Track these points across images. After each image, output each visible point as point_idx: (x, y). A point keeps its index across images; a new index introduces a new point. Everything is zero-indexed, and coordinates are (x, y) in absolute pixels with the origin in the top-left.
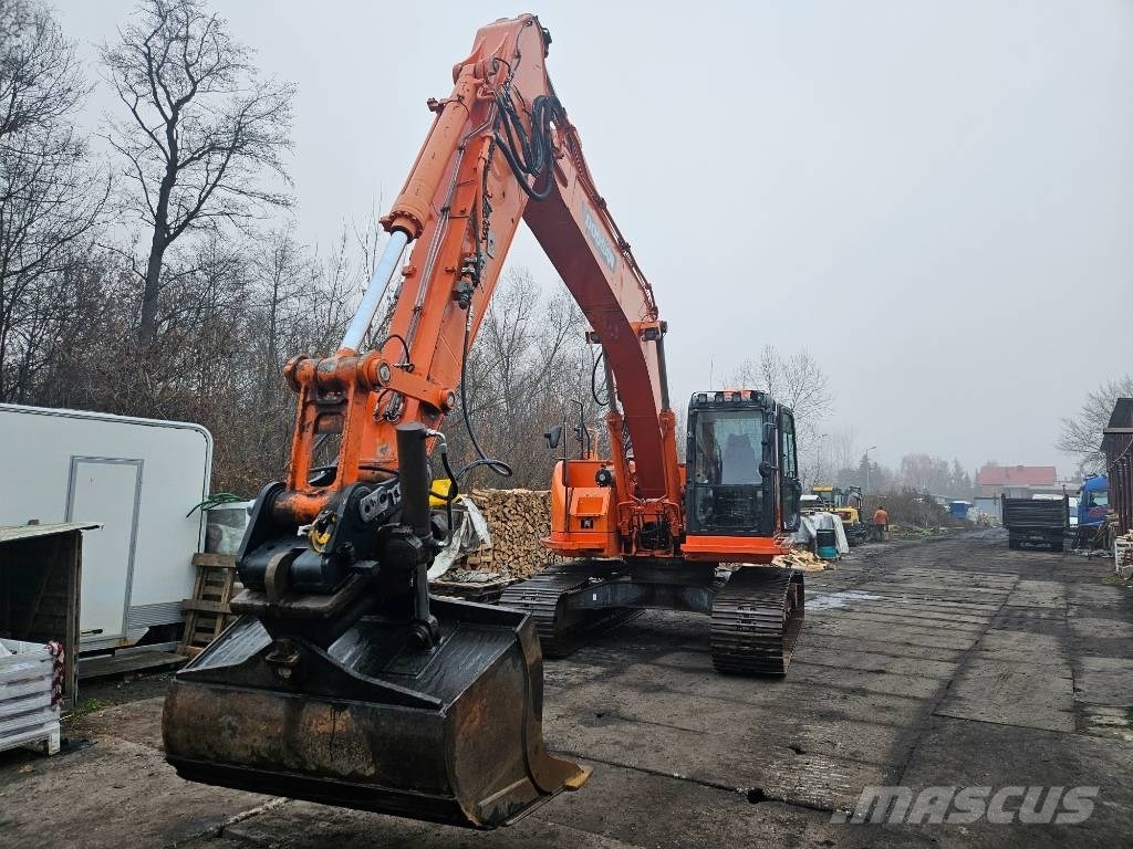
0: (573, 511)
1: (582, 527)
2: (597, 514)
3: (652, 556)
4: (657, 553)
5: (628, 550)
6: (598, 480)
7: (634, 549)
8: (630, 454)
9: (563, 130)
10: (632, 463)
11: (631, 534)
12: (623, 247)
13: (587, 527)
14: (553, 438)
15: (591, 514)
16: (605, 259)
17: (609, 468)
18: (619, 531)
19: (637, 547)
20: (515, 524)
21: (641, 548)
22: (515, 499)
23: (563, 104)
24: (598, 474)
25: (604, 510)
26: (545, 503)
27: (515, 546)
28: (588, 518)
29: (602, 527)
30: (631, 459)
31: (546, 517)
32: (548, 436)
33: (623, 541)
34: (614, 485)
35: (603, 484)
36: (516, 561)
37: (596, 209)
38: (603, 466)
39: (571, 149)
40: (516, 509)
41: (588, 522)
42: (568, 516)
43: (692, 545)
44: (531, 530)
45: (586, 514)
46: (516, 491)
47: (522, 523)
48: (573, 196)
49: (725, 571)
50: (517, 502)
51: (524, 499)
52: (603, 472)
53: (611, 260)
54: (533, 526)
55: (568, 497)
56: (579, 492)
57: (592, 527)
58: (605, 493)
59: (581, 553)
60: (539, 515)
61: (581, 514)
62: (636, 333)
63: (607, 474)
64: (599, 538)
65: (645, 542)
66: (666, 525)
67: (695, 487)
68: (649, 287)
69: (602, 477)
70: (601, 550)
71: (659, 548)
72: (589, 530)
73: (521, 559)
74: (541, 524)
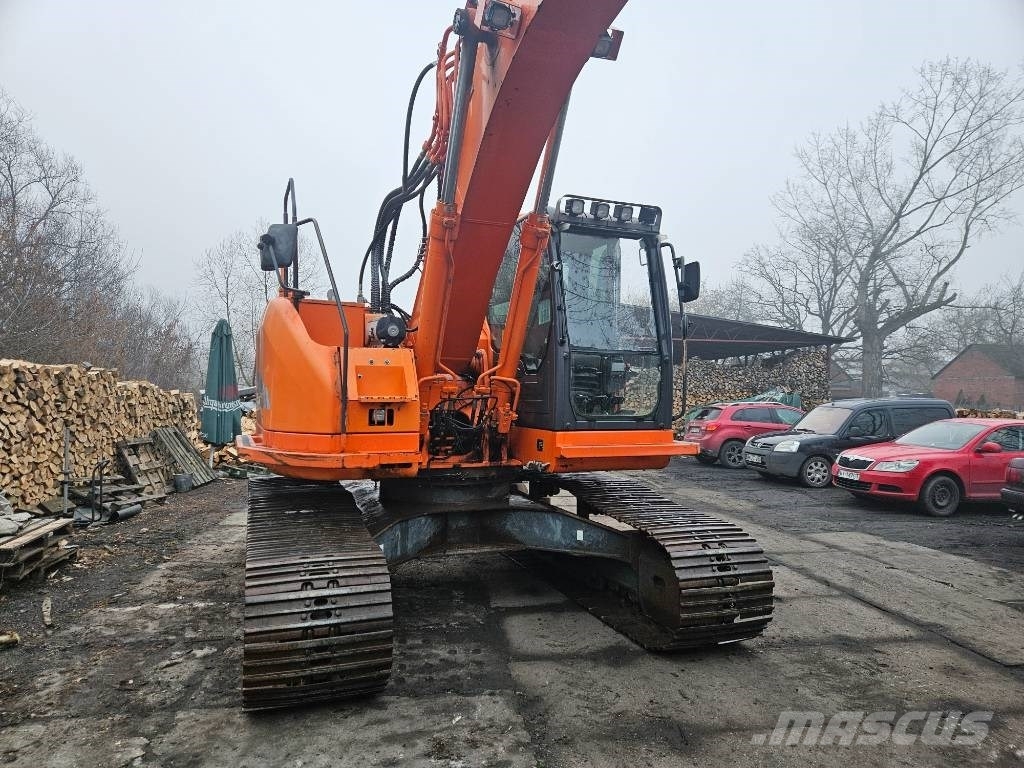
0: (353, 394)
1: (372, 423)
2: (398, 398)
6: (384, 336)
13: (381, 423)
15: (386, 398)
20: (14, 420)
22: (13, 376)
24: (383, 324)
25: (411, 389)
26: (60, 384)
27: (14, 458)
28: (383, 405)
29: (410, 420)
31: (64, 407)
34: (416, 347)
35: (393, 343)
36: (16, 483)
40: (15, 394)
41: (381, 413)
44: (40, 429)
45: (377, 398)
46: (17, 364)
47: (23, 419)
50: (17, 381)
51: (29, 378)
52: (394, 321)
54: (44, 424)
55: (341, 366)
56: (356, 356)
57: (391, 422)
58: (402, 359)
60: (52, 404)
61: (363, 398)
63: (401, 324)
64: (404, 443)
69: (393, 330)
72: (386, 428)
73: (23, 479)
74: (54, 419)
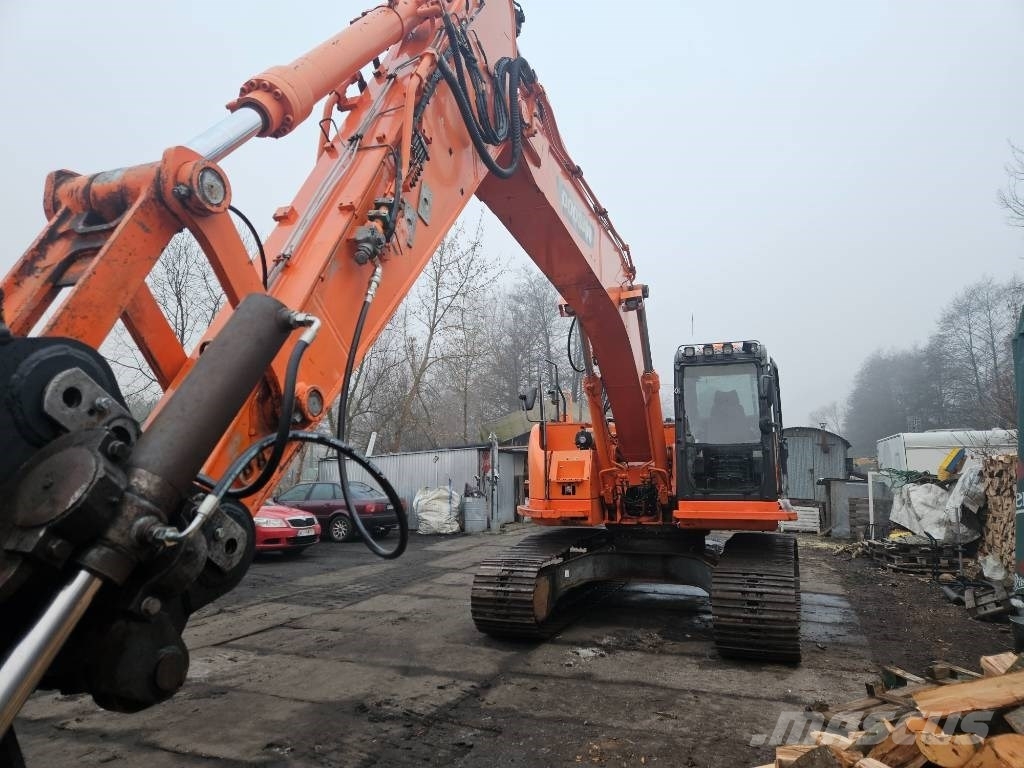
0: (553, 477)
1: (563, 493)
2: (579, 479)
3: (639, 524)
4: (644, 520)
5: (612, 518)
6: (578, 443)
7: (619, 517)
8: (609, 415)
9: (532, 97)
10: (612, 424)
11: (615, 501)
12: (599, 213)
13: (569, 494)
14: (529, 400)
15: (573, 479)
16: (582, 235)
17: (588, 430)
18: (601, 498)
19: (622, 514)
21: (626, 515)
23: (532, 66)
24: (578, 436)
25: (587, 474)
28: (569, 484)
29: (585, 492)
30: (610, 420)
32: (524, 398)
33: (605, 508)
34: (594, 448)
35: (584, 446)
37: (571, 180)
38: (583, 428)
39: (542, 117)
41: (569, 488)
42: (547, 481)
43: (686, 510)
45: (568, 479)
48: (547, 177)
49: (716, 540)
52: (583, 434)
53: (588, 234)
55: (547, 462)
56: (559, 456)
57: (574, 494)
58: (586, 456)
59: (564, 521)
61: (561, 480)
62: (616, 304)
63: (588, 435)
64: (581, 505)
65: (631, 510)
66: (652, 490)
67: (686, 447)
68: (626, 248)
69: (583, 440)
70: (586, 518)
71: (646, 514)
72: (572, 496)
